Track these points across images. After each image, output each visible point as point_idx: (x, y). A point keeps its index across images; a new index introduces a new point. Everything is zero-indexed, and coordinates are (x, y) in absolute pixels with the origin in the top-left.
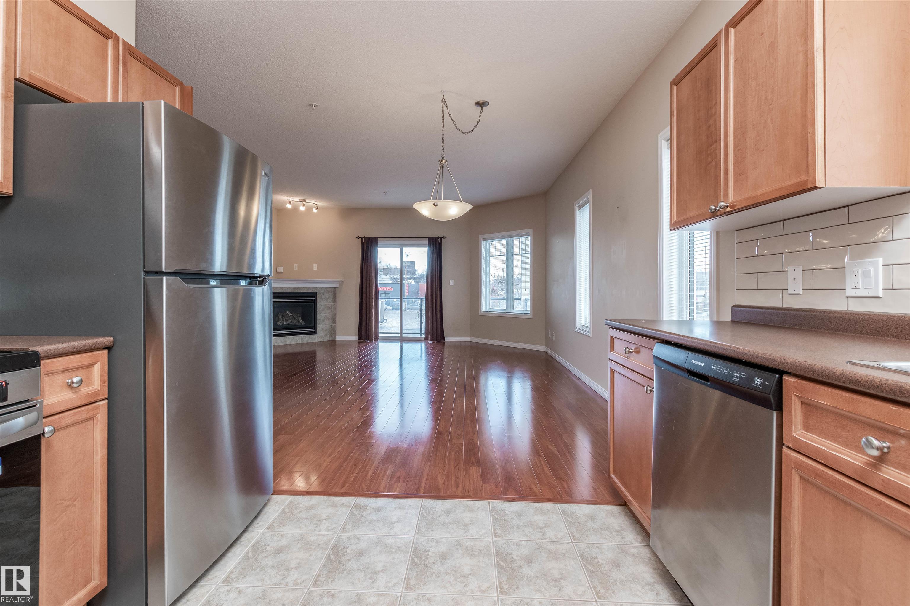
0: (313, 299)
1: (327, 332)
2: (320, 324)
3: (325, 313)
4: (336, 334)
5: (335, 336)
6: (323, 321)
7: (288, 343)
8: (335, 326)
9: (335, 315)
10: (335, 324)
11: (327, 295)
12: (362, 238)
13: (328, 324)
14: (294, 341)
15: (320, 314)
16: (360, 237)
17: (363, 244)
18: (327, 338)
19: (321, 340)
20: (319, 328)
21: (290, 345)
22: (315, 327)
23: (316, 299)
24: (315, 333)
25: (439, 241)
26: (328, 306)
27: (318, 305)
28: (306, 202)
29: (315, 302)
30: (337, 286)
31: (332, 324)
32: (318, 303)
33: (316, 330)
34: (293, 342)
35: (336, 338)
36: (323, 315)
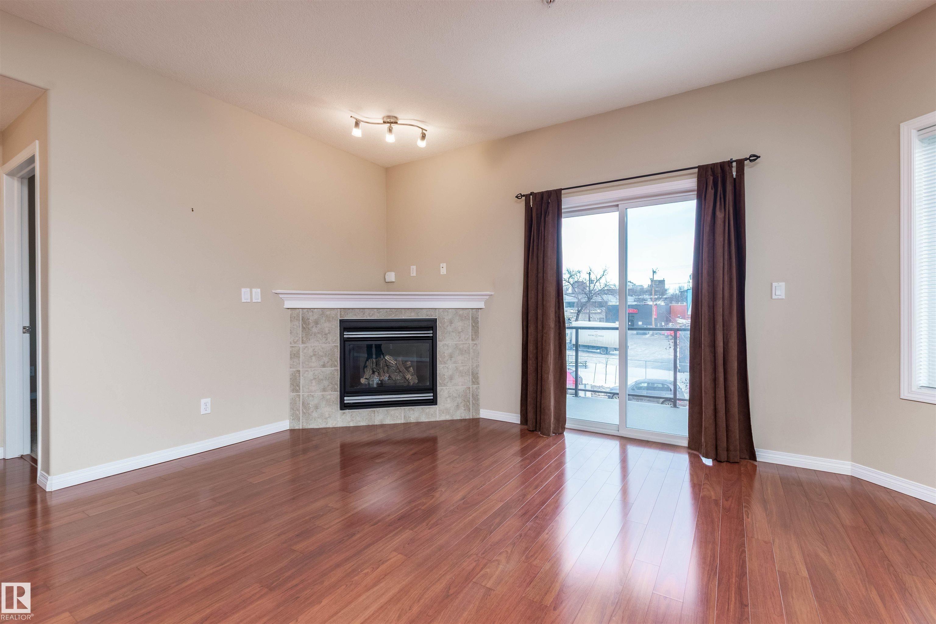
0: (429, 333)
1: (459, 400)
2: (445, 385)
3: (455, 362)
4: (478, 405)
5: (477, 411)
6: (451, 378)
7: (377, 422)
8: (477, 388)
9: (477, 366)
10: (478, 383)
11: (459, 324)
12: (527, 197)
13: (462, 385)
14: (389, 418)
15: (445, 363)
16: (524, 196)
17: (529, 211)
18: (460, 414)
19: (448, 418)
20: (442, 391)
21: (382, 426)
22: (433, 389)
23: (435, 333)
24: (433, 402)
25: (734, 174)
26: (461, 346)
27: (440, 346)
28: (396, 123)
29: (433, 340)
30: (481, 305)
31: (470, 384)
32: (440, 341)
33: (435, 396)
34: (388, 421)
35: (479, 414)
36: (451, 365)
